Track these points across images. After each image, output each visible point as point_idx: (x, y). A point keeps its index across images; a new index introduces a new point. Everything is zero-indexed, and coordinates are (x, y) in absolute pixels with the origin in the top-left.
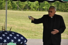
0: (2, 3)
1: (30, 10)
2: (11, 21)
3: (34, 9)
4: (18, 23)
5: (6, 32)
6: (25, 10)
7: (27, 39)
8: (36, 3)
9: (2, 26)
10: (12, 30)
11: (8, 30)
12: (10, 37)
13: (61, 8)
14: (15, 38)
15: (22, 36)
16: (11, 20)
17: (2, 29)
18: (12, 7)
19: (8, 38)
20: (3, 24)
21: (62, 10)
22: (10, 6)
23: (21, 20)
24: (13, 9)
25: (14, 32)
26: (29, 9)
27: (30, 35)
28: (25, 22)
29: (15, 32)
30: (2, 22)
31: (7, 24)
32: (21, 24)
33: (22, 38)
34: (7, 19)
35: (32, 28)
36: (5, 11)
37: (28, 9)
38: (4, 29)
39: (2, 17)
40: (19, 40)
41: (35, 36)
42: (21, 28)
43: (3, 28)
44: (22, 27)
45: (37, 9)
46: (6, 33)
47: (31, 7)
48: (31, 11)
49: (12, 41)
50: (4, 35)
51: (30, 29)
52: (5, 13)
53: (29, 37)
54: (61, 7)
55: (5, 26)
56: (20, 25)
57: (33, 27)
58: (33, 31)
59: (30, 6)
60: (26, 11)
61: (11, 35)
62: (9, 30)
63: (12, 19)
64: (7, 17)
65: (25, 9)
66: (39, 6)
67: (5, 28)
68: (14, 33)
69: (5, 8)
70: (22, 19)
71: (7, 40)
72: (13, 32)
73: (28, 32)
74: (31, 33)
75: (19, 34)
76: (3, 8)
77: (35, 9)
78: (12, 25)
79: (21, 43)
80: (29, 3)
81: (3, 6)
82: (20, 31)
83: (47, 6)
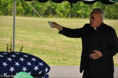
0: (8, 3)
1: (55, 16)
2: (22, 36)
3: (62, 15)
4: (35, 38)
5: (13, 53)
6: (46, 16)
7: (50, 66)
8: (66, 4)
9: (6, 43)
10: (23, 51)
11: (17, 50)
12: (20, 62)
13: (109, 13)
14: (29, 64)
15: (41, 61)
16: (23, 34)
17: (7, 49)
18: (24, 11)
19: (17, 64)
20: (8, 40)
21: (111, 16)
22: (20, 9)
23: (39, 33)
24: (27, 15)
25: (28, 53)
26: (53, 15)
27: (55, 60)
28: (47, 37)
29: (30, 54)
30: (8, 36)
31: (16, 41)
32: (40, 41)
33: (41, 64)
34: (16, 31)
35: (59, 47)
36: (12, 17)
37: (51, 15)
38: (10, 50)
39: (7, 28)
40: (36, 68)
41: (64, 61)
42: (39, 47)
43: (9, 48)
44: (41, 46)
45: (66, 14)
46: (14, 56)
47: (57, 10)
48: (57, 17)
49: (25, 69)
50: (10, 59)
51: (55, 48)
52: (13, 21)
53: (53, 63)
54: (109, 10)
55: (12, 43)
56: (38, 42)
57: (61, 45)
58: (60, 52)
59: (54, 9)
60: (48, 17)
61: (22, 59)
62: (19, 51)
63: (24, 31)
64: (16, 29)
65: (46, 14)
66: (71, 10)
67: (12, 47)
68: (28, 55)
69: (13, 13)
70: (42, 31)
71: (16, 67)
72: (25, 54)
73: (51, 53)
74: (56, 55)
75: (36, 58)
76: (8, 12)
77: (64, 14)
78: (24, 42)
79: (40, 73)
80: (53, 5)
81: (8, 10)
82: (38, 53)
83: (85, 9)
